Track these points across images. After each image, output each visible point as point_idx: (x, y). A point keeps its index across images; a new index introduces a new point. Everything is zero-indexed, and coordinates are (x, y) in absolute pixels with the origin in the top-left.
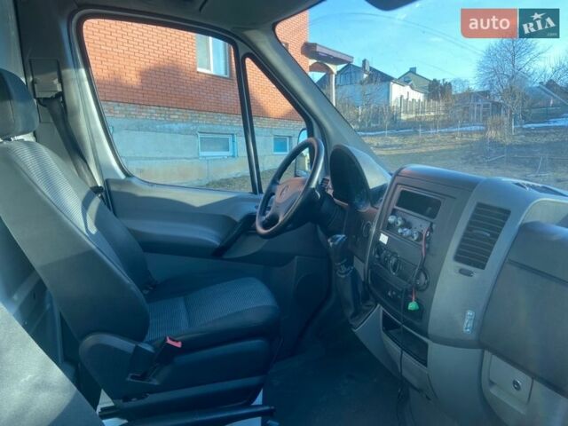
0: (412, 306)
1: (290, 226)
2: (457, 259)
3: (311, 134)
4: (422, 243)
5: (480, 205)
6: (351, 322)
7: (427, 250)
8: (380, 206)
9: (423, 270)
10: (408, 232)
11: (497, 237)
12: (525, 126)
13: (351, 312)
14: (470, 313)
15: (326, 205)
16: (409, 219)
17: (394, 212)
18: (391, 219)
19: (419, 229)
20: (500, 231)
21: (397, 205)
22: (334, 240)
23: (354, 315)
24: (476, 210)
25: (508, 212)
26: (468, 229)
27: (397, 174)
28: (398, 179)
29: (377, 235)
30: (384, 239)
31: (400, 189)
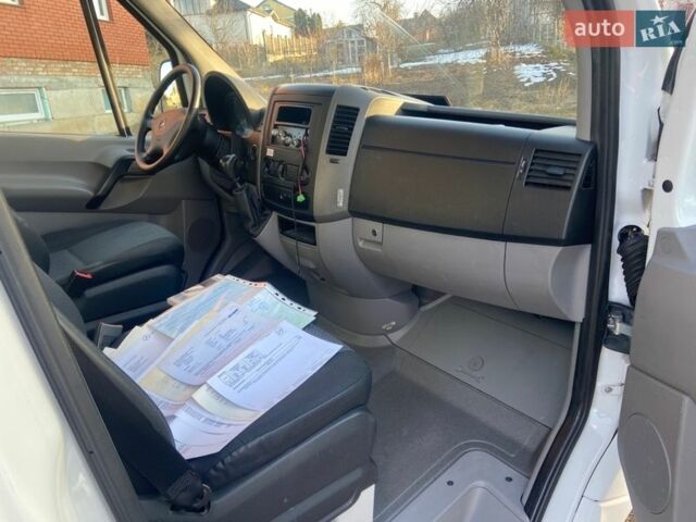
0: (301, 198)
1: (177, 157)
2: (329, 152)
3: (175, 63)
4: (302, 148)
5: (339, 107)
6: (251, 231)
7: (306, 152)
8: (262, 128)
9: (305, 168)
10: (289, 140)
11: (352, 129)
12: (402, 66)
13: (251, 223)
14: (341, 192)
15: (209, 135)
16: (289, 130)
17: (276, 127)
18: (274, 132)
19: (298, 137)
20: (353, 125)
21: (278, 120)
22: (226, 160)
23: (254, 225)
24: (337, 111)
25: (358, 110)
26: (333, 127)
27: (274, 94)
28: (274, 99)
29: (264, 151)
30: (270, 152)
31: (278, 105)
